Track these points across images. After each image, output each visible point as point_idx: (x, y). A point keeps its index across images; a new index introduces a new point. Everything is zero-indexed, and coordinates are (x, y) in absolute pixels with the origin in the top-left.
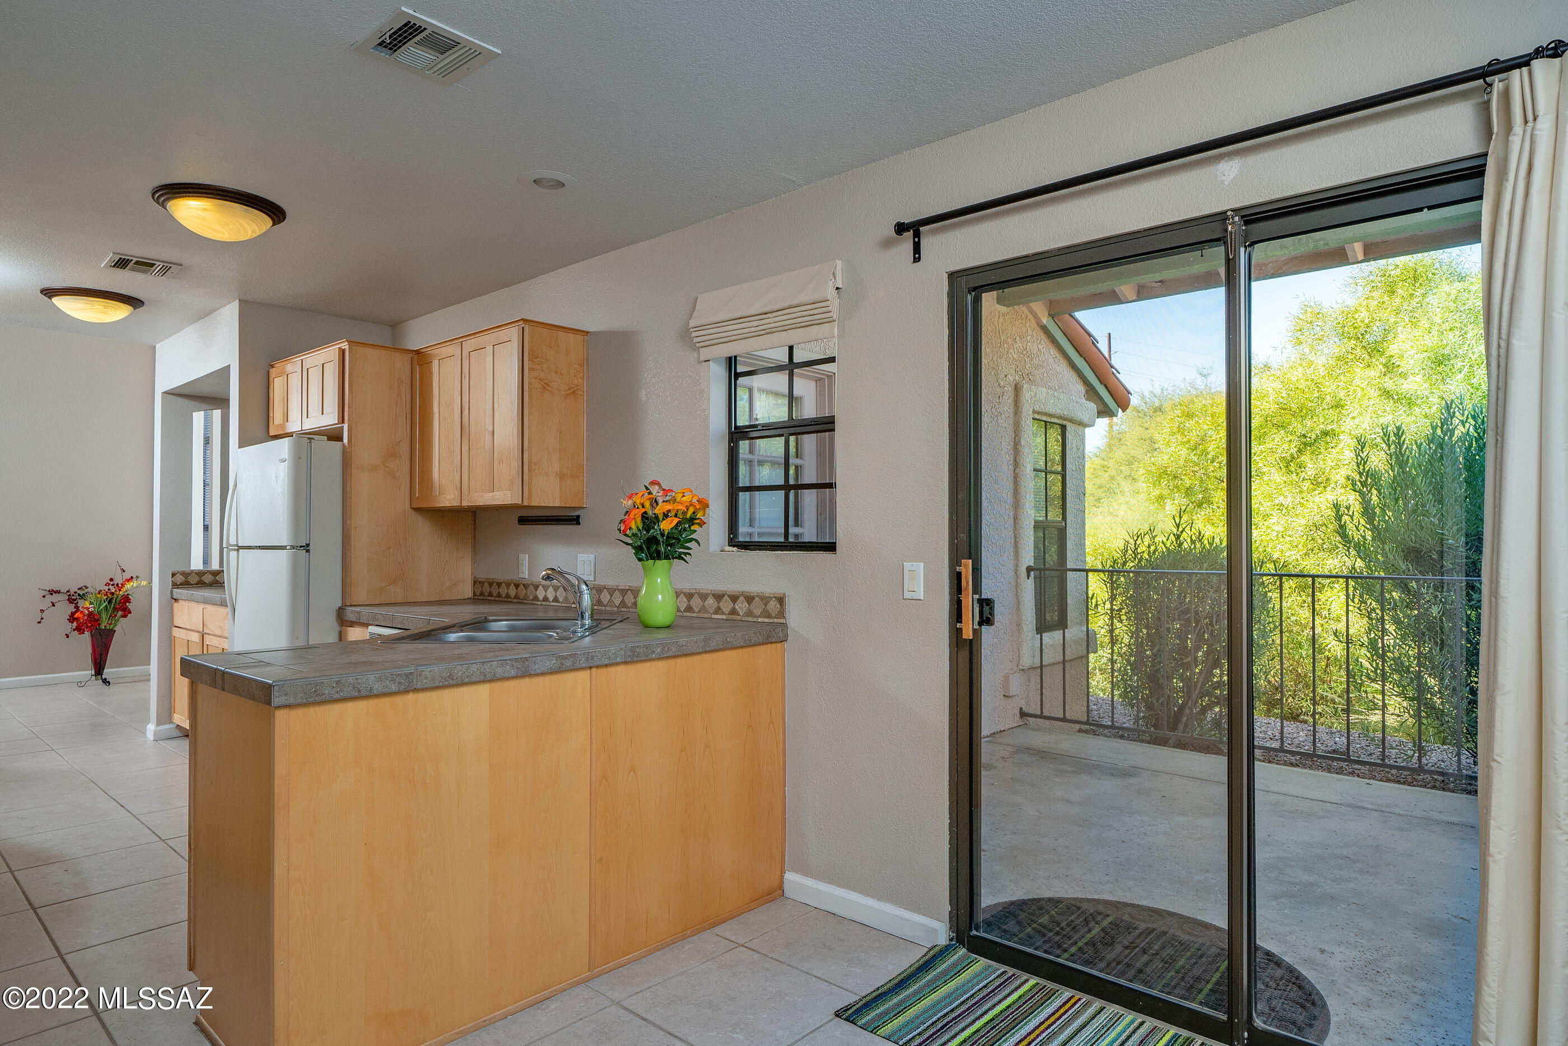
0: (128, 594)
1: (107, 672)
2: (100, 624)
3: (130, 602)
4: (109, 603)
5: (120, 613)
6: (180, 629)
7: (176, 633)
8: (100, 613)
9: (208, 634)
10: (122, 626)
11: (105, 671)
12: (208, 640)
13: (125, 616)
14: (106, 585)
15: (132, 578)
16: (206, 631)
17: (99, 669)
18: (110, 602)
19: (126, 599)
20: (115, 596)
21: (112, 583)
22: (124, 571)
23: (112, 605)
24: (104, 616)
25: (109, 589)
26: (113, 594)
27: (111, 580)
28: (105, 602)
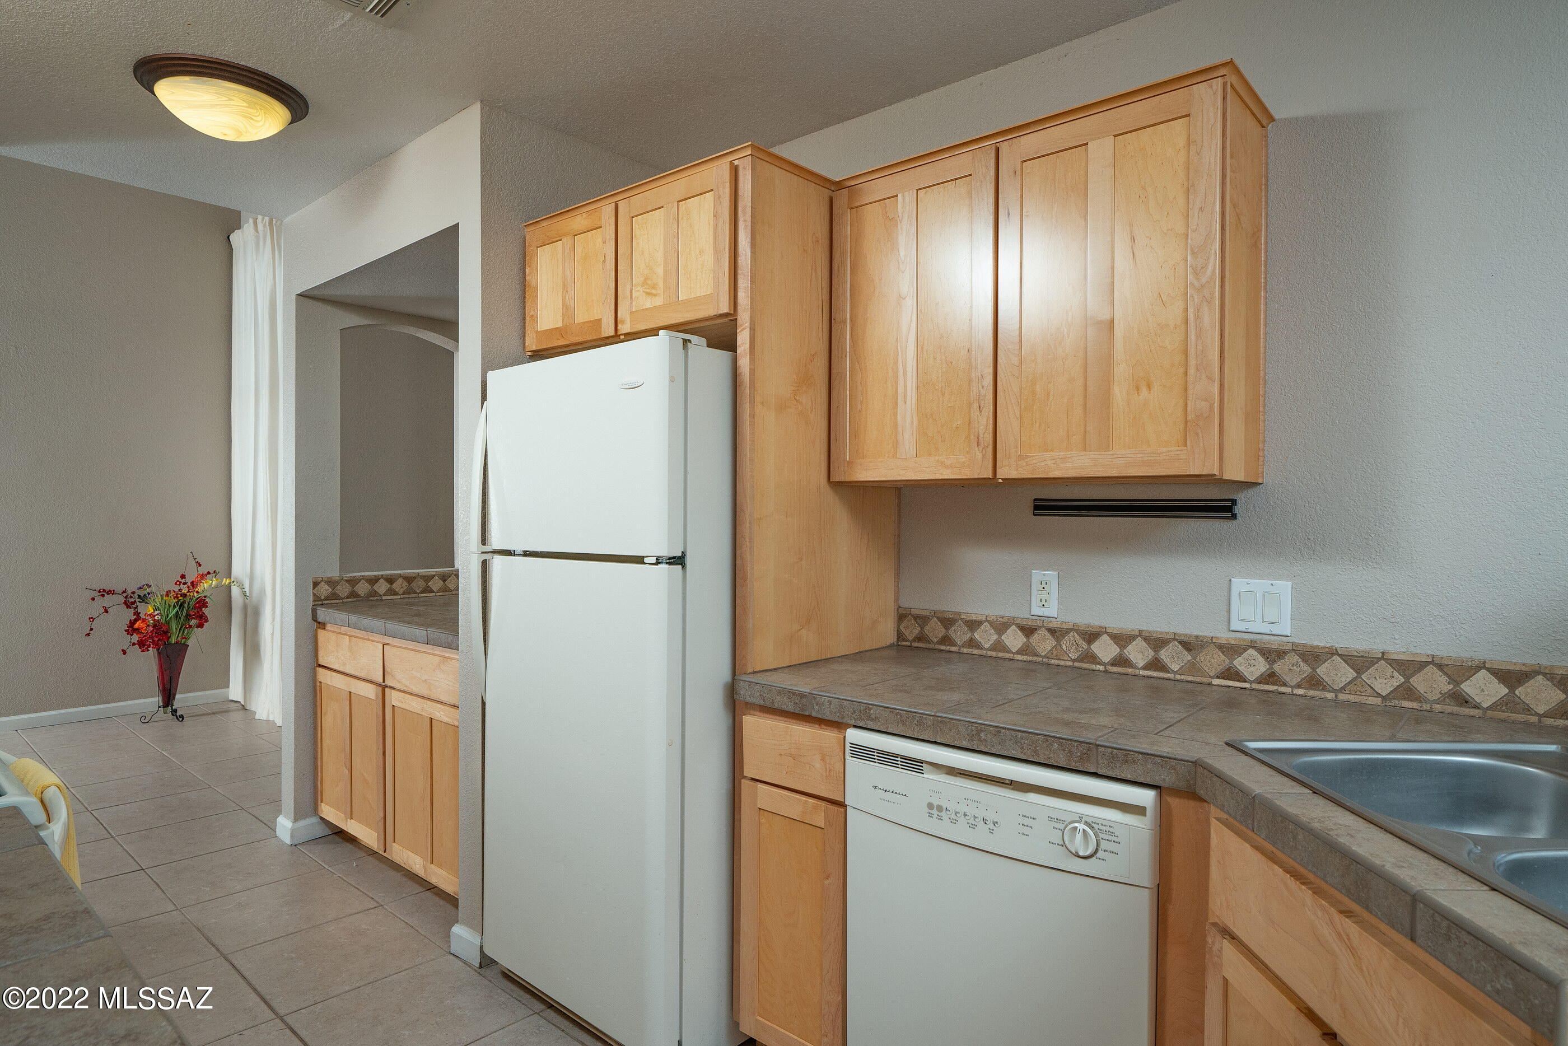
0: (205, 597)
1: (180, 699)
2: (169, 637)
3: (207, 607)
4: (179, 609)
5: (193, 622)
6: (334, 674)
7: (323, 675)
8: (168, 623)
9: (392, 688)
10: (197, 639)
11: (177, 696)
12: (394, 698)
13: (200, 626)
14: (176, 584)
15: (209, 573)
16: (388, 682)
17: (168, 697)
18: (182, 606)
19: (202, 603)
20: (188, 599)
21: (183, 581)
22: (200, 565)
23: (185, 612)
24: (174, 626)
25: (180, 590)
26: (184, 595)
27: (183, 576)
28: (174, 607)
